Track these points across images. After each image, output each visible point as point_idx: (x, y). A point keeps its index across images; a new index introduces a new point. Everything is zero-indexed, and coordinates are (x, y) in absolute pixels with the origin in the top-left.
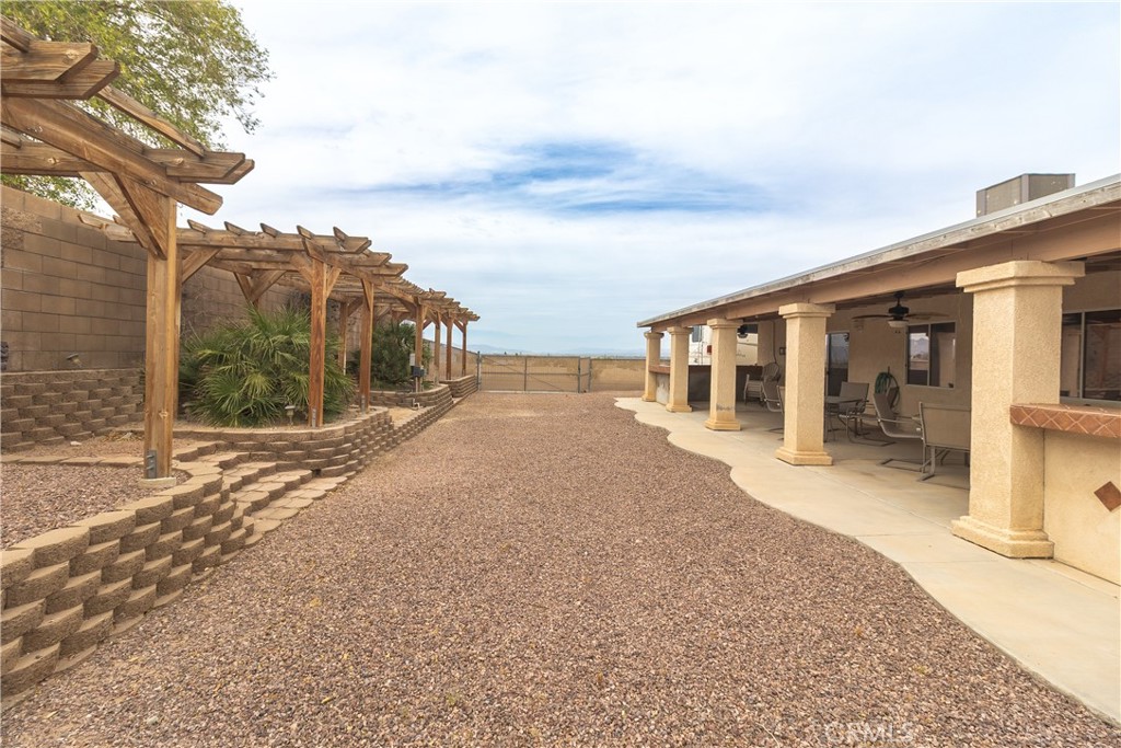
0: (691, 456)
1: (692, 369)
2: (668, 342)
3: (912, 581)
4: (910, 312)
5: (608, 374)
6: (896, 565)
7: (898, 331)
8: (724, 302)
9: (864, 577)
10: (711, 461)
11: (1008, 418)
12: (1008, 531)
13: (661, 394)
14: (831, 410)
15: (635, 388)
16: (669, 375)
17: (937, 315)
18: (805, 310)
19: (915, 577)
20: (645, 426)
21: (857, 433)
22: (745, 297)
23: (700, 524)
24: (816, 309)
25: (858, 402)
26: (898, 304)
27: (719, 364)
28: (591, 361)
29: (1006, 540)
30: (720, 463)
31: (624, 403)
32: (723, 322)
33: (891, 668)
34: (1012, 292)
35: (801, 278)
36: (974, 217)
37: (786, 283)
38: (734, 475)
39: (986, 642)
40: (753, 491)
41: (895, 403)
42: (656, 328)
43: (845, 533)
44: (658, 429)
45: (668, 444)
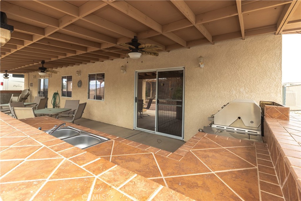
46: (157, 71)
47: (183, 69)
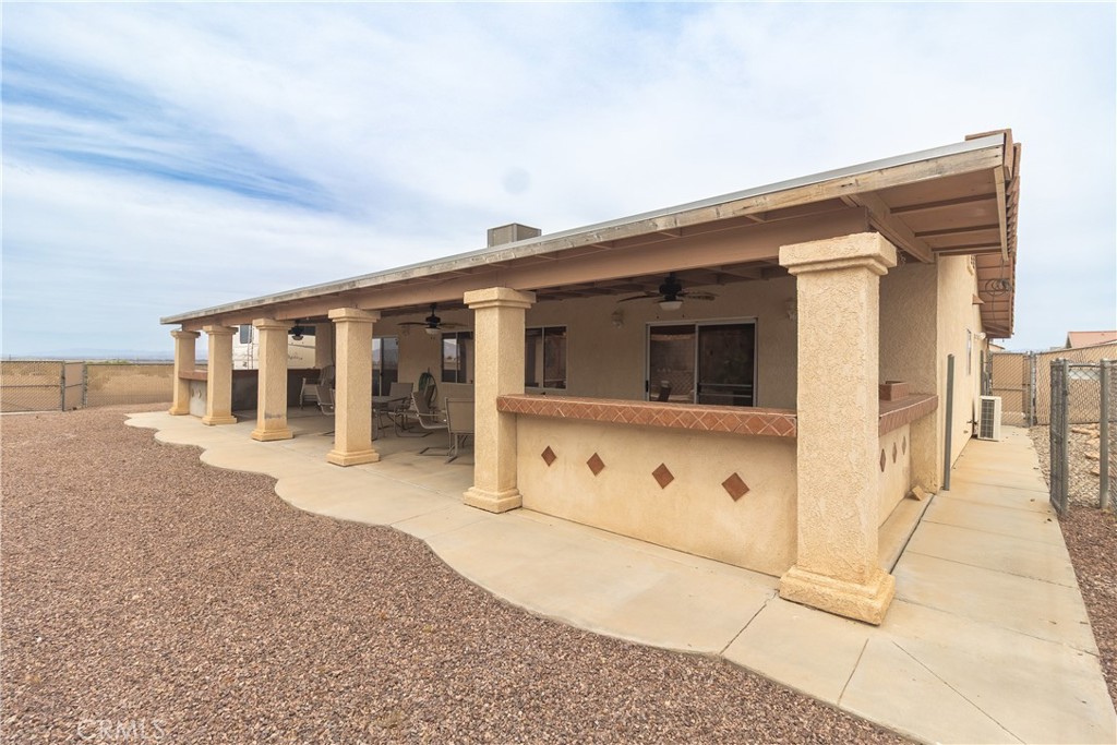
0: (230, 474)
1: (237, 374)
2: (205, 344)
3: (431, 552)
4: (442, 321)
5: (115, 384)
6: (421, 542)
7: (432, 337)
8: (271, 302)
9: (394, 560)
10: (254, 476)
11: (495, 406)
12: (497, 493)
13: (196, 404)
14: (379, 409)
15: (159, 400)
16: (206, 382)
17: (461, 325)
18: (353, 315)
19: (434, 549)
20: (169, 447)
21: (403, 428)
22: (294, 297)
23: (231, 552)
24: (363, 315)
25: (404, 399)
26: (433, 315)
27: (267, 368)
28: (86, 367)
29: (495, 501)
30: (264, 477)
31: (138, 419)
32: (271, 323)
33: (406, 638)
34: (497, 311)
35: (349, 283)
36: (485, 246)
37: (335, 287)
38: (279, 489)
39: (476, 586)
40: (299, 502)
41: (433, 399)
42: (189, 327)
43: (382, 523)
44: (188, 448)
45: (200, 465)
46: (698, 325)
47: (754, 321)
